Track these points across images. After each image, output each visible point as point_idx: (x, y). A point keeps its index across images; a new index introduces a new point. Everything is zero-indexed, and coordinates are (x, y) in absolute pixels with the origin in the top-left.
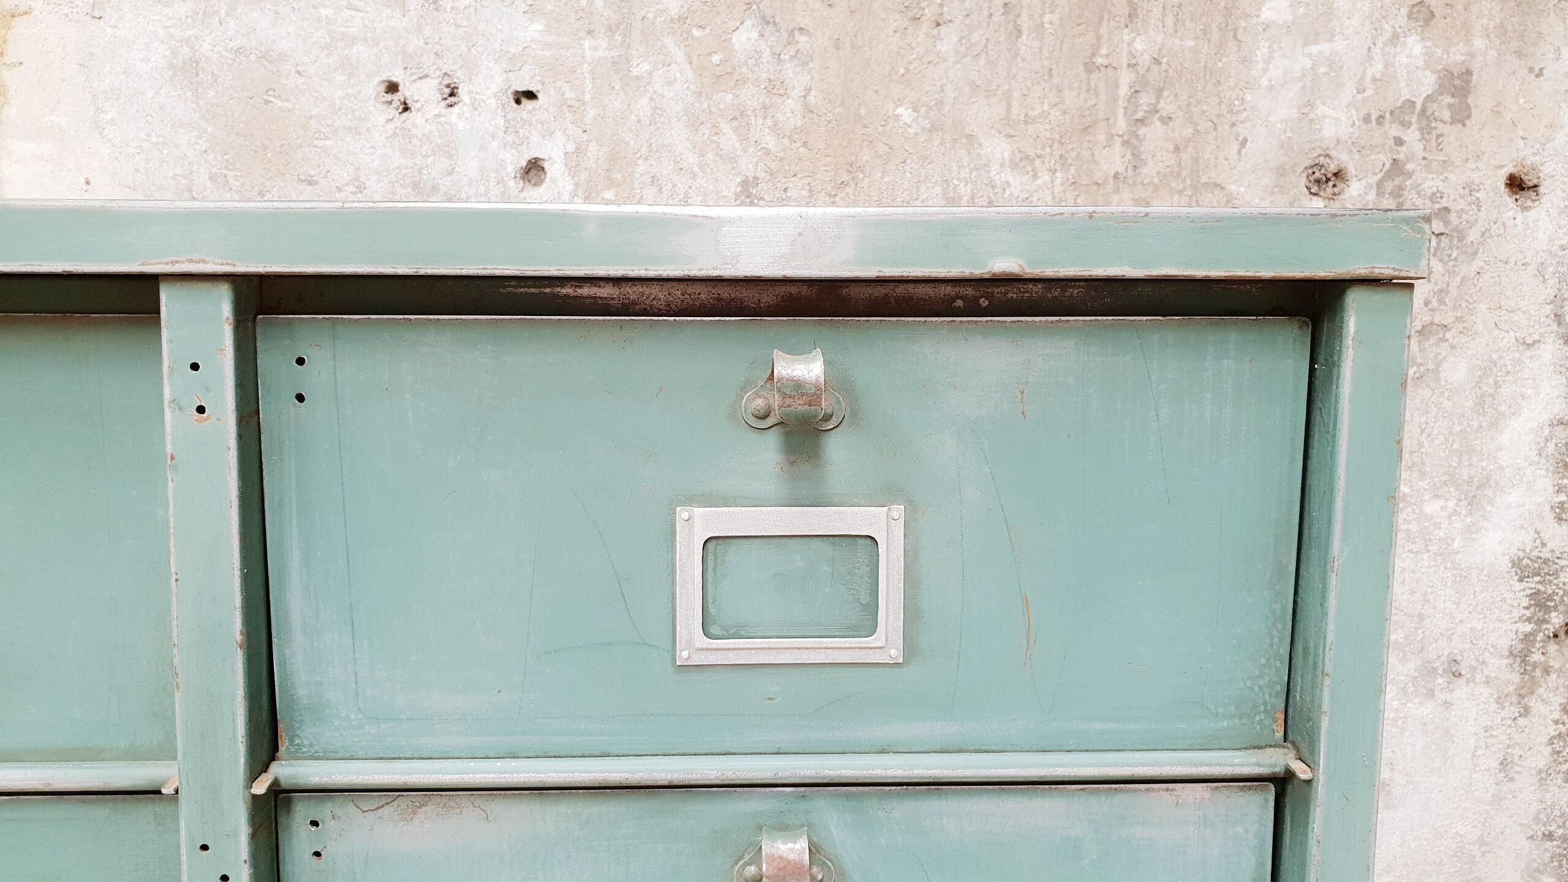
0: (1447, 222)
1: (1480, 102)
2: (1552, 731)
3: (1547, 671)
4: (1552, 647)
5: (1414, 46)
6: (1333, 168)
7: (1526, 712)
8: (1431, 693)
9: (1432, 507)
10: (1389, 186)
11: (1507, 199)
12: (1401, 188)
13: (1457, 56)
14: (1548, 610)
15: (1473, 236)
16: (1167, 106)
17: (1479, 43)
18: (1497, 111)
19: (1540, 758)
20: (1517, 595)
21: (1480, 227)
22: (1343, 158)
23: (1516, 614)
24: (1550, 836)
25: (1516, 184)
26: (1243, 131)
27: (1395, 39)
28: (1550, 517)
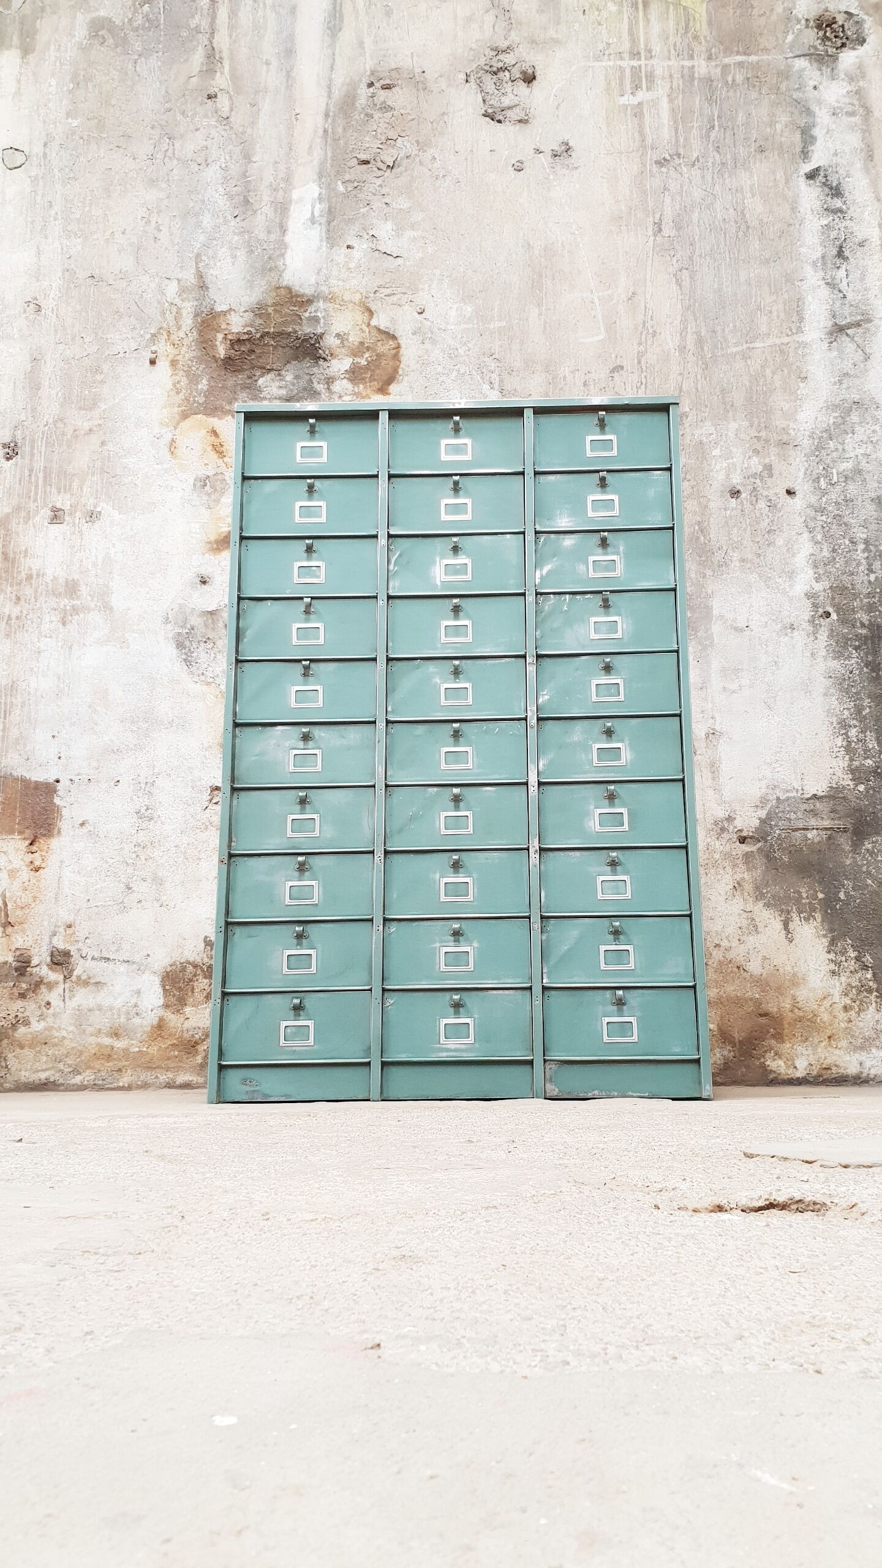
0: (771, 503)
1: (776, 472)
2: (826, 644)
3: (821, 626)
4: (821, 620)
5: (755, 459)
6: (737, 490)
7: (816, 638)
8: (786, 634)
9: (779, 580)
10: (753, 494)
11: (788, 497)
12: (757, 495)
13: (767, 461)
14: (818, 608)
15: (779, 506)
16: (688, 477)
17: (773, 458)
18: (781, 474)
19: (823, 653)
20: (808, 604)
21: (781, 504)
22: (739, 488)
23: (809, 610)
24: (831, 677)
25: (789, 492)
26: (710, 482)
27: (750, 457)
28: (814, 581)
